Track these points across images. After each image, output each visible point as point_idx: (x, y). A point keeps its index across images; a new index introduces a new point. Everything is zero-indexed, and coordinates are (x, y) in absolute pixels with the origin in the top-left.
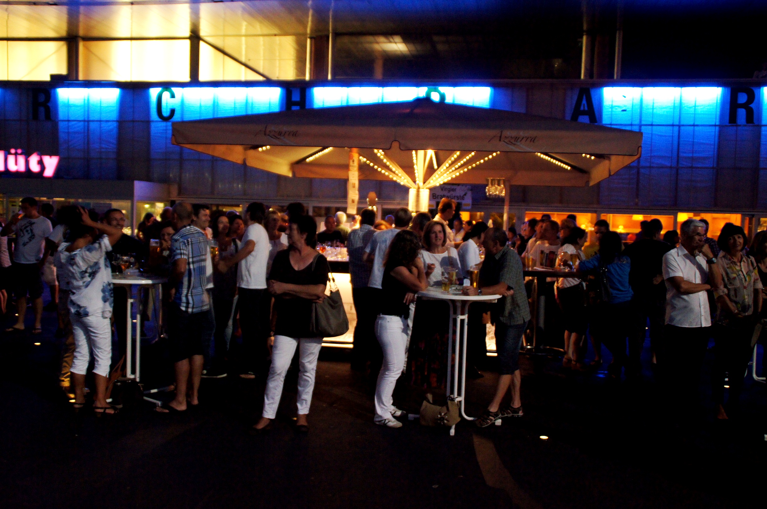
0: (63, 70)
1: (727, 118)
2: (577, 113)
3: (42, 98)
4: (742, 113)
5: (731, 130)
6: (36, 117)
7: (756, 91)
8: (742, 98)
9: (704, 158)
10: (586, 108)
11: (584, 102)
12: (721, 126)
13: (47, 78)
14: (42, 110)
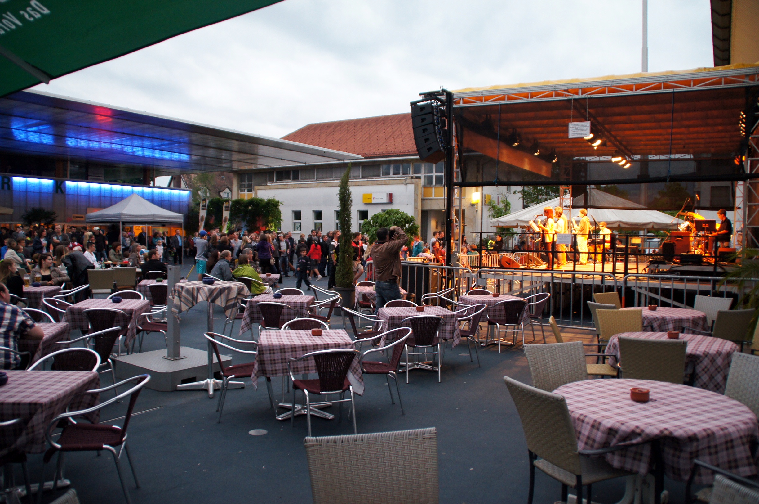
7: (10, 178)
8: (6, 180)
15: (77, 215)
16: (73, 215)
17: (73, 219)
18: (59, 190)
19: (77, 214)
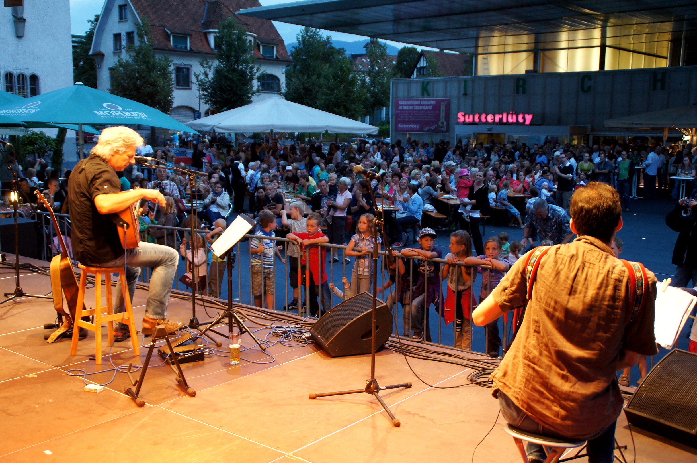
0: (531, 68)
3: (521, 83)
6: (518, 92)
13: (523, 72)
14: (521, 89)
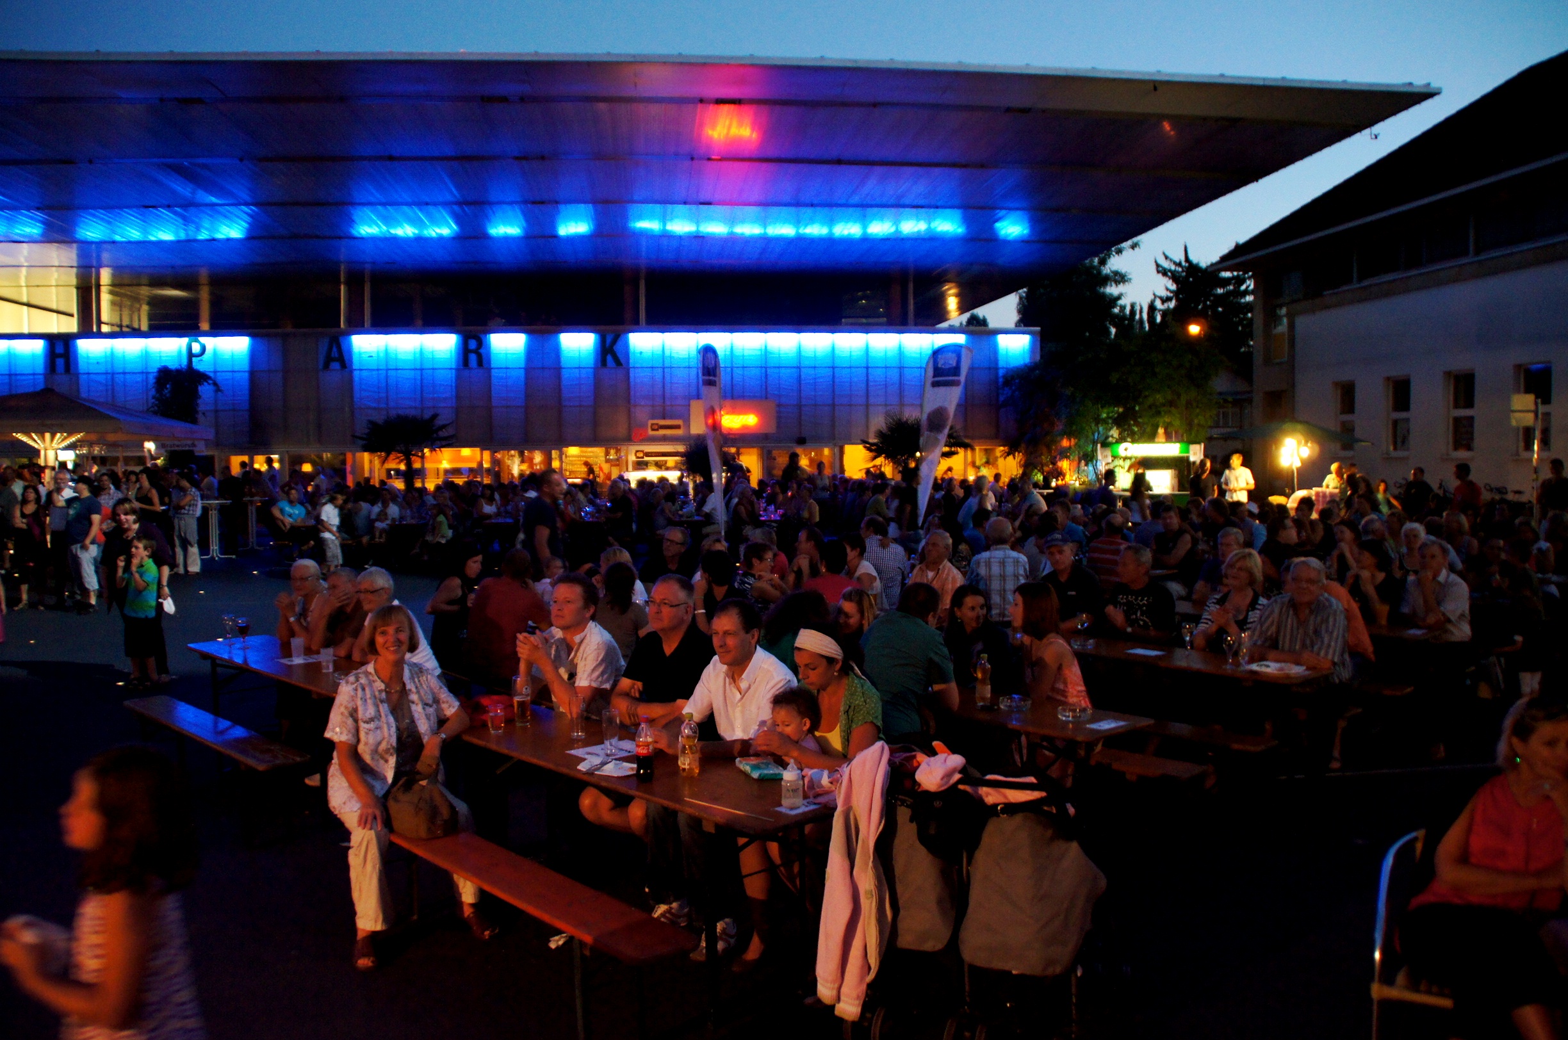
1: (461, 363)
2: (328, 360)
4: (473, 358)
5: (466, 373)
7: (482, 336)
8: (473, 344)
9: (445, 399)
10: (337, 356)
11: (335, 349)
12: (458, 370)
15: (662, 422)
16: (651, 422)
17: (651, 433)
18: (609, 358)
19: (664, 418)
